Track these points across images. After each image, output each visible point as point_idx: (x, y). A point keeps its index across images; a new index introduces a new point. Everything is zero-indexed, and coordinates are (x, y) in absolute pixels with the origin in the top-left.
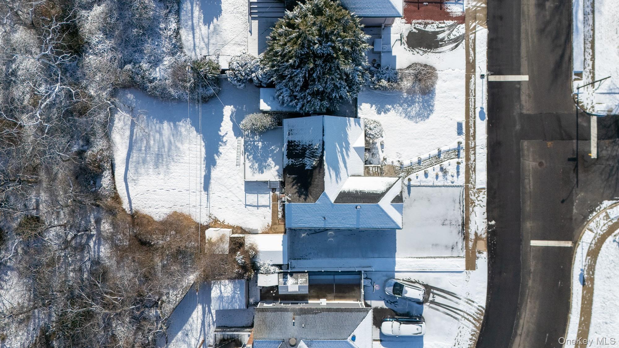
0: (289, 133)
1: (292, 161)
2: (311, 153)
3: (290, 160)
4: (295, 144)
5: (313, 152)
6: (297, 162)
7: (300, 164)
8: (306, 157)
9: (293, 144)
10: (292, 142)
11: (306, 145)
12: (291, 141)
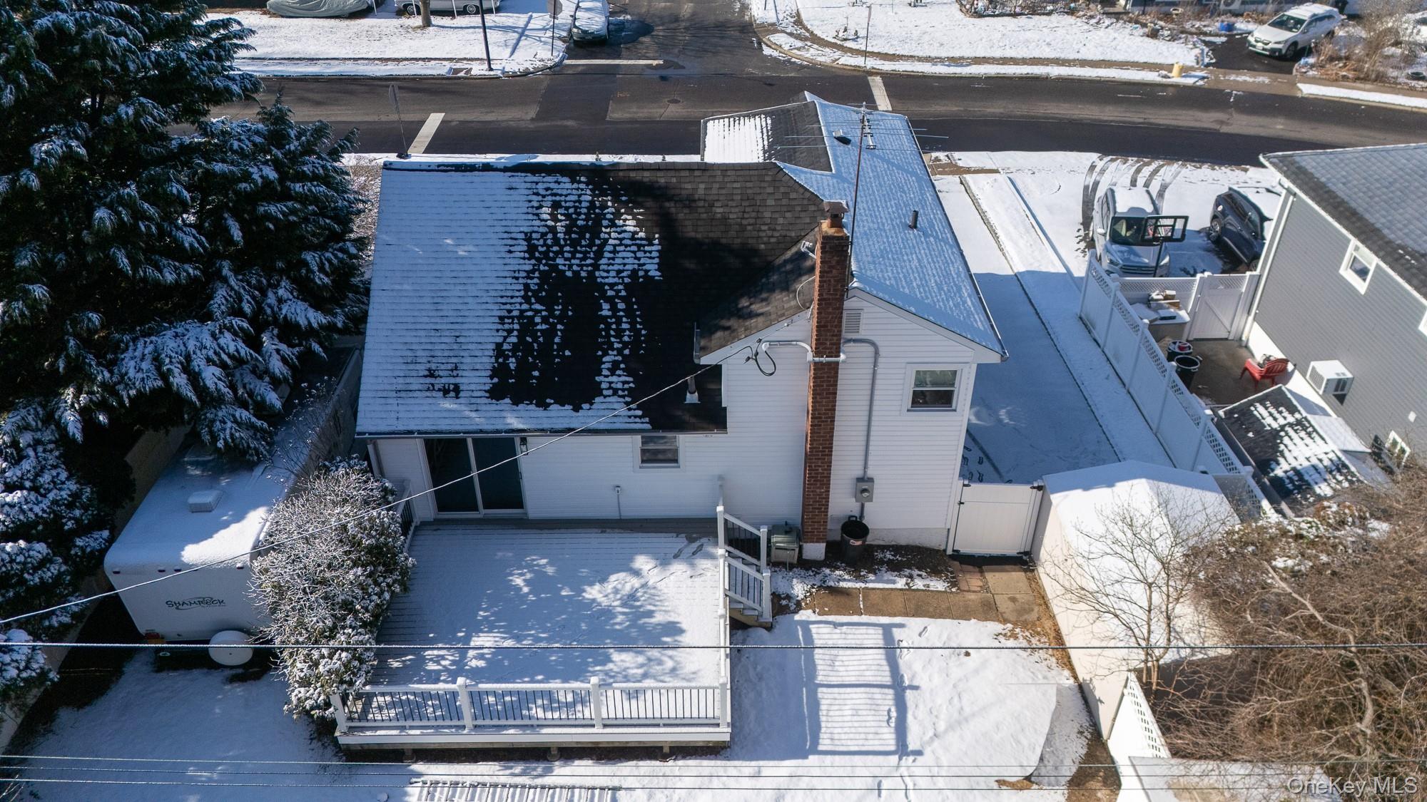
0: (445, 391)
1: (613, 371)
2: (575, 244)
3: (604, 380)
4: (515, 347)
5: (568, 230)
6: (619, 334)
7: (629, 312)
8: (591, 275)
9: (512, 363)
10: (499, 371)
11: (529, 275)
12: (495, 372)
